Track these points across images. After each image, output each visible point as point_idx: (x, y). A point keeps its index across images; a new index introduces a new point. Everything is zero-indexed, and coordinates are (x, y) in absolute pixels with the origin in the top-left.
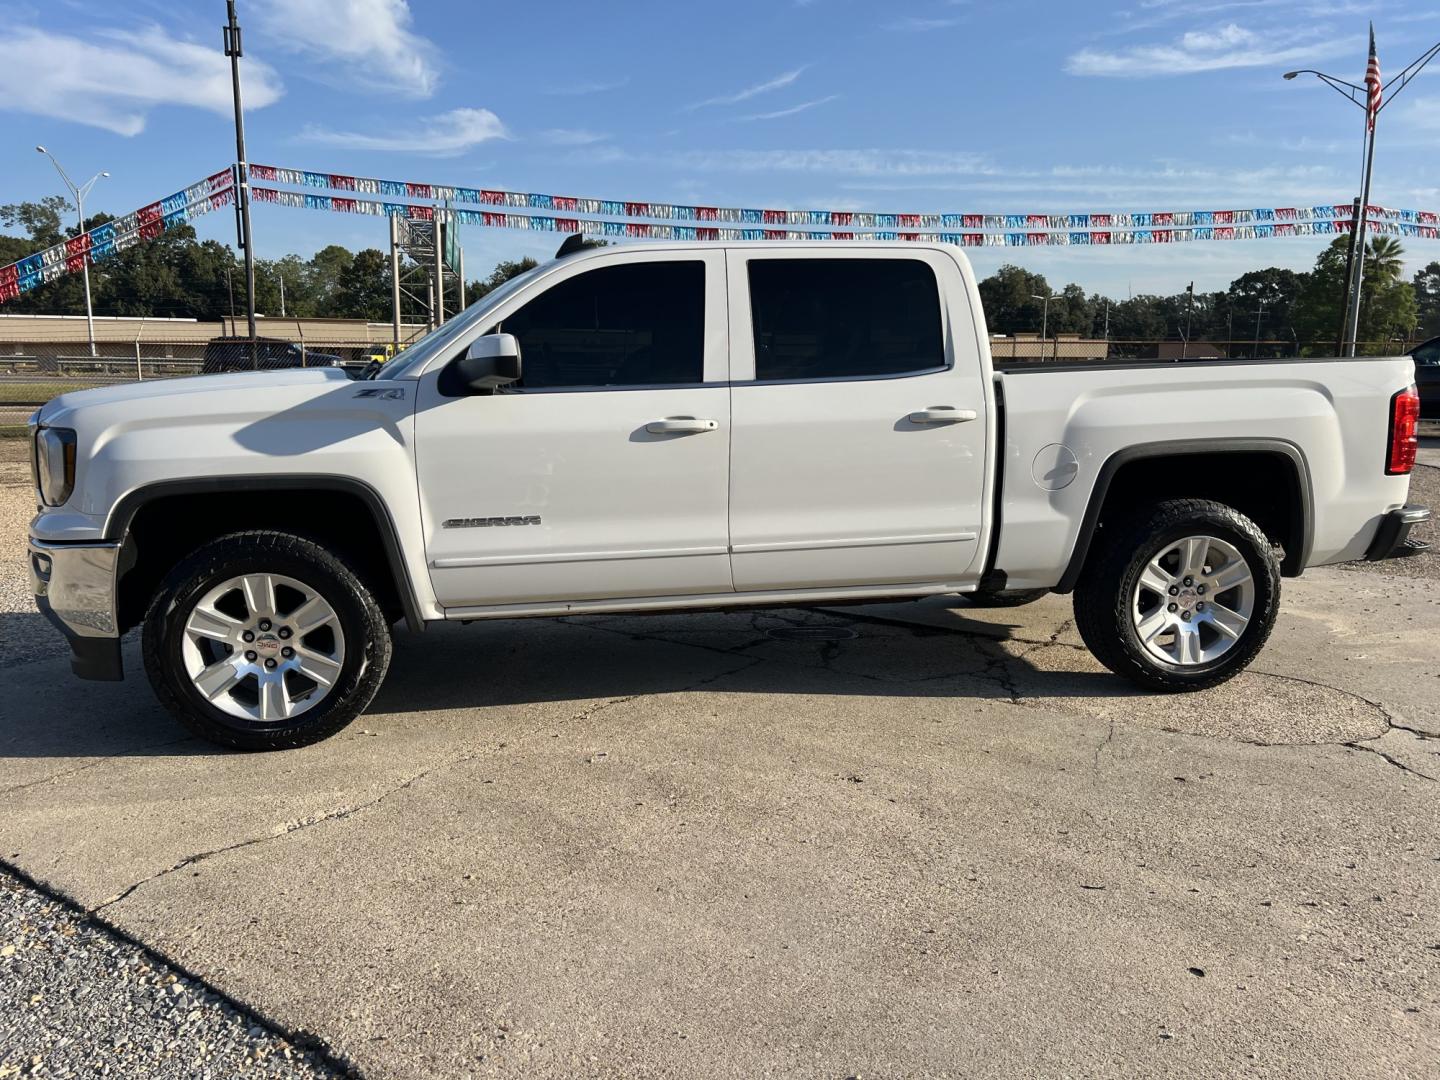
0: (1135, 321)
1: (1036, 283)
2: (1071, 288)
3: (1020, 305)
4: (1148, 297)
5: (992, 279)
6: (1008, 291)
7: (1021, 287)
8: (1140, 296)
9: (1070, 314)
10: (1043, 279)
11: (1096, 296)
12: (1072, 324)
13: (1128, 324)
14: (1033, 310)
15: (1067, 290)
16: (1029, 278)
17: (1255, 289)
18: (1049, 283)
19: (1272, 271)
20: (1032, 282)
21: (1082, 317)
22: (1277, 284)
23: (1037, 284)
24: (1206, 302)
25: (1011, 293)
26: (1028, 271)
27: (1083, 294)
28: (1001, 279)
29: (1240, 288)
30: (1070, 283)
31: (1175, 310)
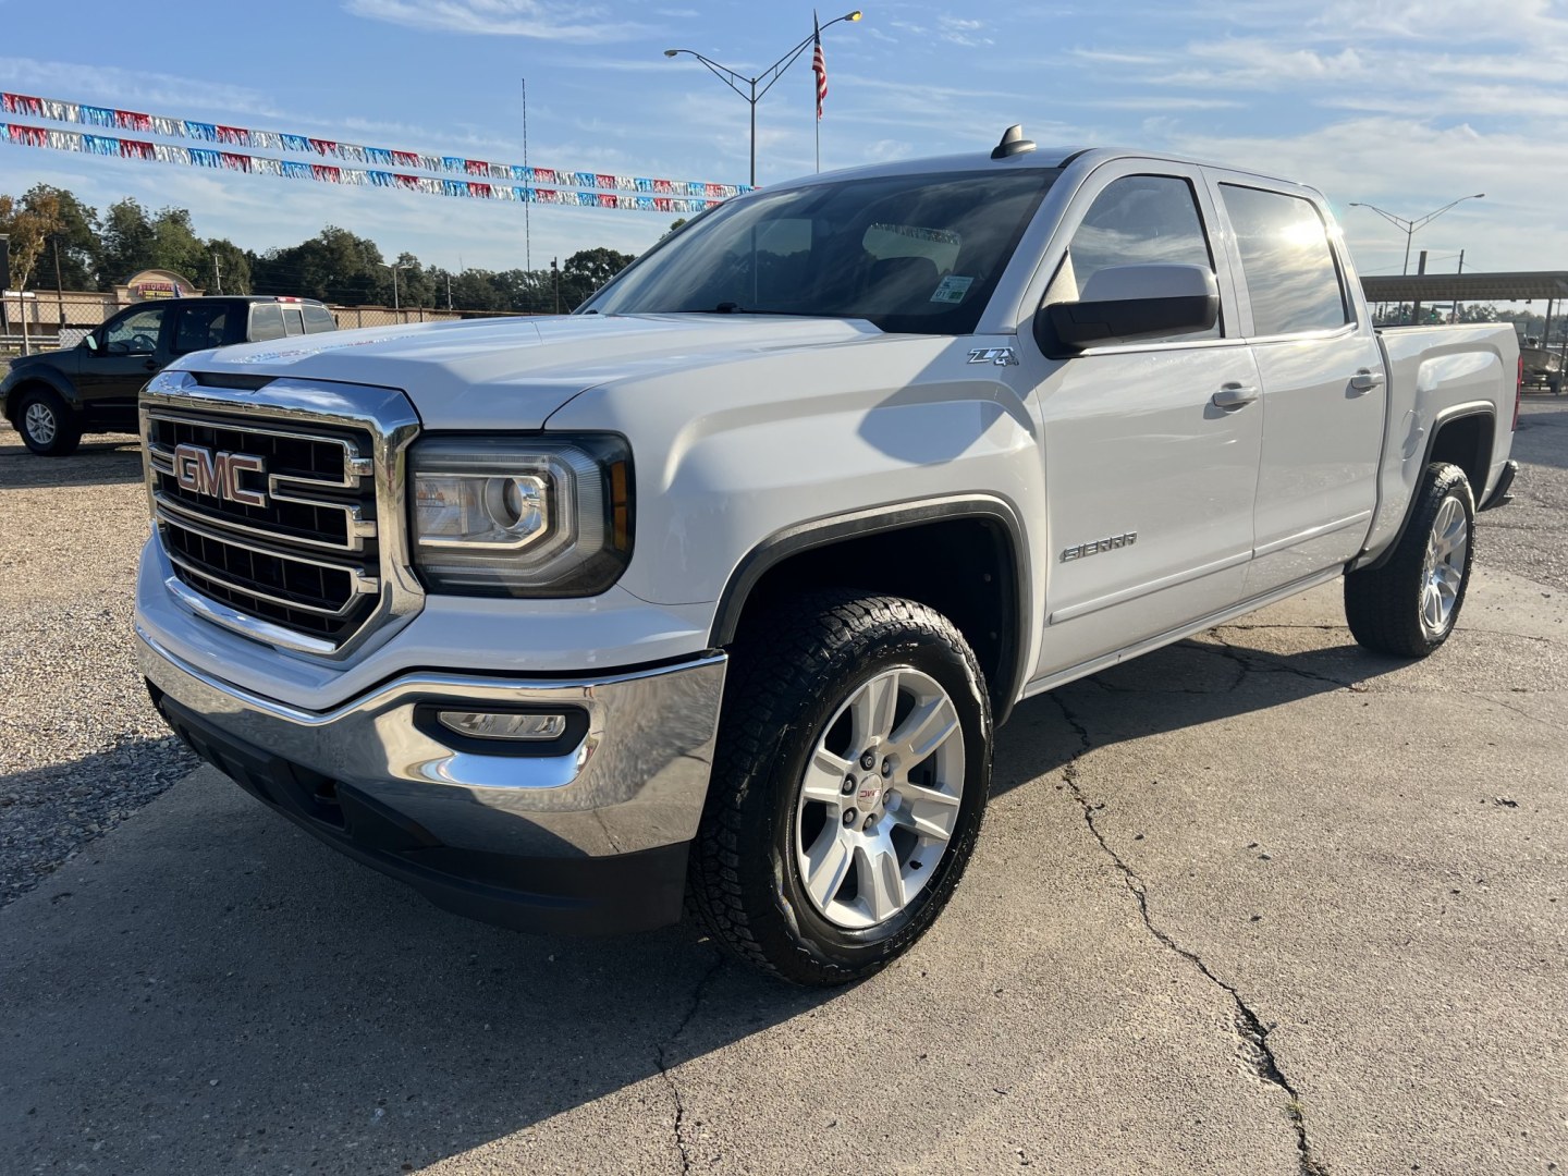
0: (478, 296)
1: (367, 248)
2: (404, 258)
3: (352, 274)
4: (478, 271)
5: (314, 240)
6: (336, 256)
7: (350, 251)
8: (470, 270)
9: (409, 287)
10: (373, 246)
11: (433, 268)
12: (413, 298)
13: (470, 299)
14: (368, 279)
15: (401, 258)
16: (357, 244)
17: (588, 268)
18: (381, 250)
19: (601, 251)
20: (361, 247)
21: (422, 289)
22: (608, 265)
23: (366, 250)
24: (538, 279)
25: (340, 259)
26: (355, 235)
27: (420, 264)
28: (325, 242)
29: (574, 266)
30: (404, 252)
31: (509, 286)
